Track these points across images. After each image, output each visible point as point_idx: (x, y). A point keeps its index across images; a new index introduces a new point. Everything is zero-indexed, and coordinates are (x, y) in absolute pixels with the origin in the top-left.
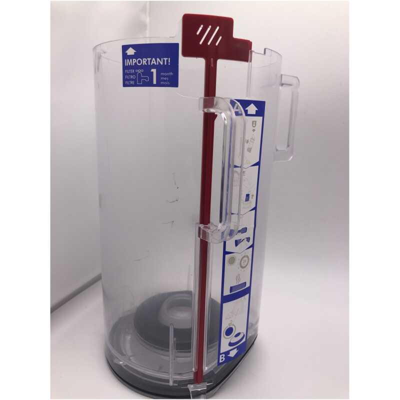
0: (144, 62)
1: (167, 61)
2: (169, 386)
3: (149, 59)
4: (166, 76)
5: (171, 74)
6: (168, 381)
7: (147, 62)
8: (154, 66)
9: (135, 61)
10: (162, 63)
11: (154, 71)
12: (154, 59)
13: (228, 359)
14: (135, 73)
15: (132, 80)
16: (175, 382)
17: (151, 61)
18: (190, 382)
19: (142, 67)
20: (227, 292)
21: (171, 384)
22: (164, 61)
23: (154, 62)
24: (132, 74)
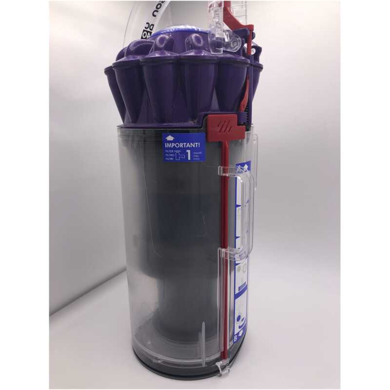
0: (181, 145)
1: (198, 144)
2: (203, 368)
3: (185, 144)
4: (197, 155)
5: (200, 153)
6: (201, 365)
7: (183, 146)
8: (188, 148)
9: (173, 145)
10: (194, 146)
11: (189, 151)
12: (188, 144)
13: (239, 338)
14: (174, 153)
15: (172, 157)
16: (207, 363)
17: (186, 145)
18: (218, 360)
19: (179, 148)
20: (237, 292)
21: (204, 365)
22: (195, 144)
23: (188, 145)
24: (172, 153)
